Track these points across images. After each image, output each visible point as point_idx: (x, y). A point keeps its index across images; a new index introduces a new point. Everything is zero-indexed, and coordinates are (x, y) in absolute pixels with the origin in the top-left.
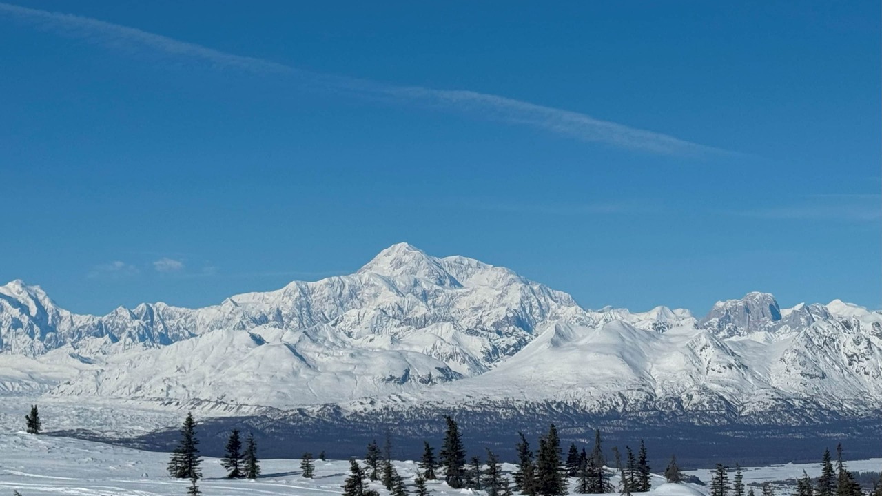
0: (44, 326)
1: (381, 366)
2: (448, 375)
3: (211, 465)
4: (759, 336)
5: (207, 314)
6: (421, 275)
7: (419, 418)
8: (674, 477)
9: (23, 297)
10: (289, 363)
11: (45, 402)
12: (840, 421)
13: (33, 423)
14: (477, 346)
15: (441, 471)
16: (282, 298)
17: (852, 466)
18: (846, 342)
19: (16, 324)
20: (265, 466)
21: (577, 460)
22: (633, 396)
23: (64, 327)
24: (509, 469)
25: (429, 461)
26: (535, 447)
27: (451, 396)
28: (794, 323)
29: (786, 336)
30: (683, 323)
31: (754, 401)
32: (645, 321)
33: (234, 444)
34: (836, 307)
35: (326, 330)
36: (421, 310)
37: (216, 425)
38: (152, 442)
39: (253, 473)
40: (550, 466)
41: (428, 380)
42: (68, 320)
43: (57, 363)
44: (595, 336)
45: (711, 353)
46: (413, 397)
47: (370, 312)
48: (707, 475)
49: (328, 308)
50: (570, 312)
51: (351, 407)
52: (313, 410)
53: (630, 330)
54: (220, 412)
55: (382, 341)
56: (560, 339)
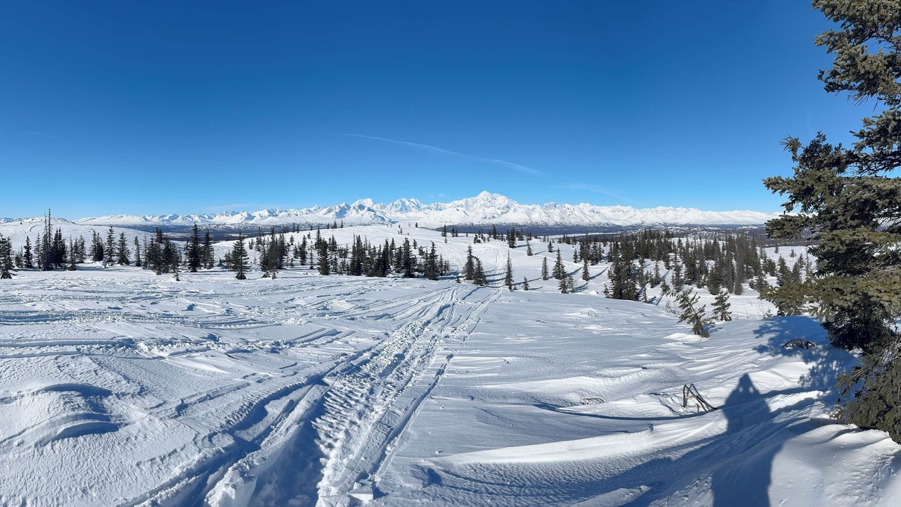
0: (418, 207)
1: (481, 215)
2: (493, 217)
3: (449, 234)
4: (552, 211)
5: (448, 205)
6: (489, 197)
7: (488, 226)
8: (536, 238)
9: (414, 201)
10: (464, 214)
11: (418, 222)
12: (567, 227)
13: (416, 226)
14: (499, 212)
15: (492, 236)
16: (462, 202)
17: (568, 236)
18: (568, 211)
19: (413, 207)
20: (459, 234)
21: (518, 234)
22: (528, 222)
23: (422, 207)
24: (505, 236)
25: (490, 234)
26: (510, 232)
27: (494, 221)
28: (559, 208)
29: (557, 210)
30: (538, 208)
31: (551, 223)
32: (531, 207)
33: (453, 230)
34: (566, 205)
35: (471, 208)
36: (489, 204)
37: (450, 226)
38: (438, 230)
39: (457, 236)
40: (513, 236)
41: (490, 218)
42: (423, 206)
43: (421, 214)
44: (522, 210)
45: (543, 213)
46: (487, 222)
47: (479, 205)
48: (542, 237)
49: (471, 204)
50: (517, 205)
51: (475, 223)
52: (468, 224)
53: (528, 209)
54: (450, 224)
55: (481, 210)
56: (515, 211)
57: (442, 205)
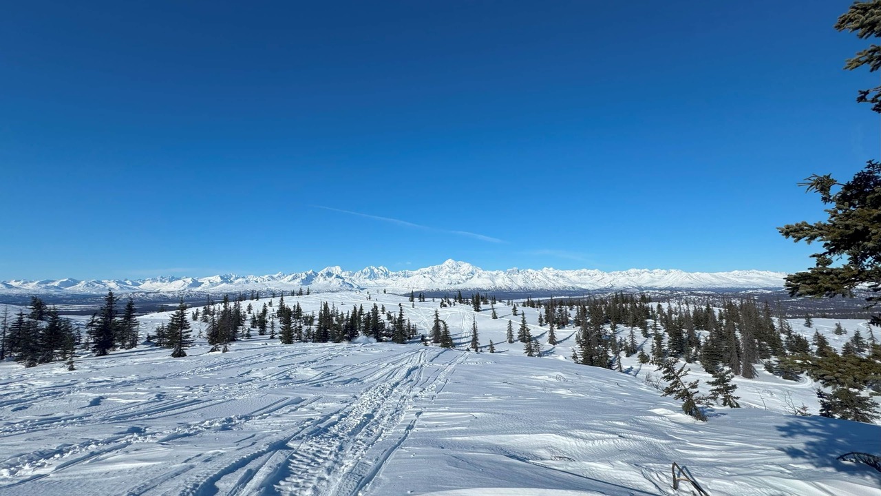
0: (386, 274)
1: (447, 281)
2: (459, 283)
3: (416, 299)
4: (515, 276)
5: (416, 272)
6: (454, 265)
7: (454, 291)
8: (500, 302)
9: (383, 269)
10: (430, 281)
11: (387, 288)
12: (530, 291)
13: (385, 292)
14: (464, 278)
15: (458, 300)
16: (428, 269)
17: (532, 299)
18: (531, 276)
19: (382, 274)
20: (426, 299)
21: (482, 298)
22: (492, 287)
23: (390, 274)
24: (470, 300)
25: (455, 299)
26: (475, 296)
27: (460, 287)
28: (522, 274)
29: (520, 276)
30: (502, 274)
31: (515, 288)
32: (494, 273)
33: (420, 296)
34: (529, 270)
35: (437, 275)
36: (454, 271)
37: (417, 292)
38: (406, 295)
39: (424, 301)
40: (478, 300)
41: (455, 284)
42: (391, 273)
43: (389, 281)
44: (486, 276)
45: (507, 279)
46: (452, 287)
47: (445, 271)
48: (506, 301)
49: (437, 271)
50: (481, 271)
51: (441, 289)
52: (434, 289)
53: (492, 274)
54: (418, 290)
55: (447, 277)
56: (479, 276)
57: (410, 272)
